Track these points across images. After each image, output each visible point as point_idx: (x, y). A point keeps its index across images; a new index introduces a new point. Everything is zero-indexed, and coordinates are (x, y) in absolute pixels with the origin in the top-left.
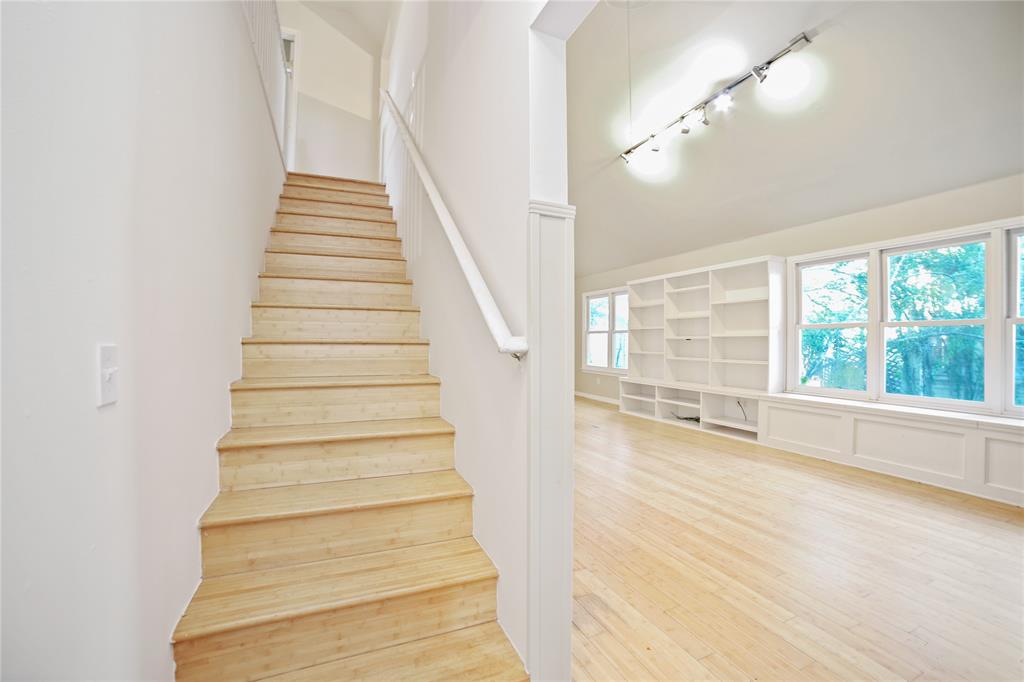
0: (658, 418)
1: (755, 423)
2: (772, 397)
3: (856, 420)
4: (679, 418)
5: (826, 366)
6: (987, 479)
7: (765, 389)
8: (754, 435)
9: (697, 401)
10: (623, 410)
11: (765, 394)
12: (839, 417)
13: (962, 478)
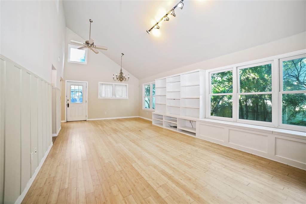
0: (164, 127)
1: (195, 129)
2: (200, 121)
3: (229, 130)
4: (171, 127)
5: (219, 108)
6: (275, 154)
7: (198, 117)
8: (194, 134)
9: (176, 121)
10: (153, 123)
11: (198, 119)
12: (223, 128)
13: (267, 153)
